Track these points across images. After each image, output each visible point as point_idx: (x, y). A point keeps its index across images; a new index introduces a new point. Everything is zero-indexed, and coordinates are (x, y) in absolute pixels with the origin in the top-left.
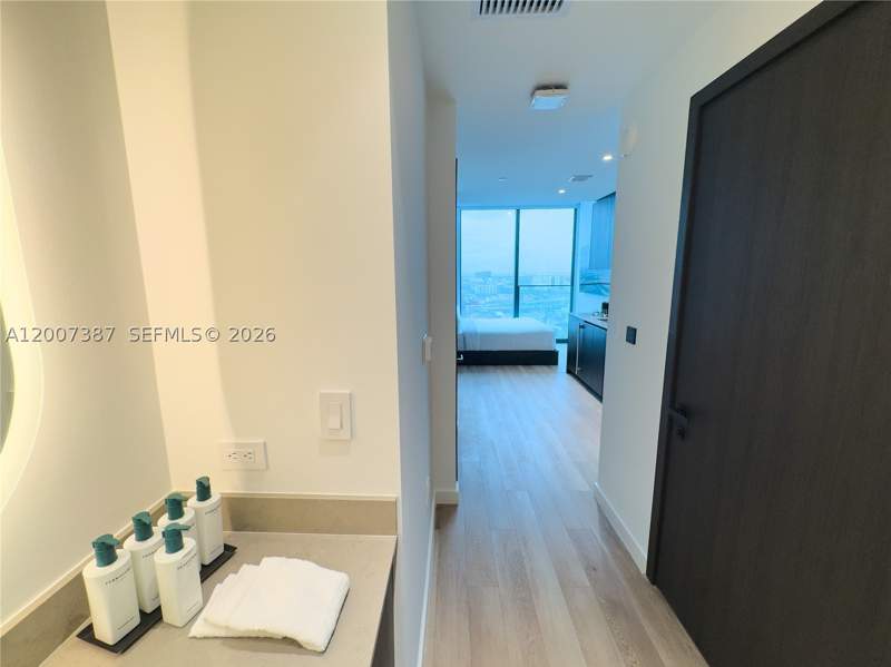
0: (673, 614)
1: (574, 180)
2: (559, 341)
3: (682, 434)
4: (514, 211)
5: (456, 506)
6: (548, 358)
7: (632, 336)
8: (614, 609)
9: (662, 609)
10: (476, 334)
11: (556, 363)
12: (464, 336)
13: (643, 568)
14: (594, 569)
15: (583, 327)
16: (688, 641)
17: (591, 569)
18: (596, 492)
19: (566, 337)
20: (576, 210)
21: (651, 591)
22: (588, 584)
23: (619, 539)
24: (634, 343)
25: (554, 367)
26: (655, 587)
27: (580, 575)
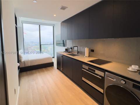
4: (39, 26)
6: (51, 65)
10: (29, 60)
12: (24, 62)
25: (52, 67)
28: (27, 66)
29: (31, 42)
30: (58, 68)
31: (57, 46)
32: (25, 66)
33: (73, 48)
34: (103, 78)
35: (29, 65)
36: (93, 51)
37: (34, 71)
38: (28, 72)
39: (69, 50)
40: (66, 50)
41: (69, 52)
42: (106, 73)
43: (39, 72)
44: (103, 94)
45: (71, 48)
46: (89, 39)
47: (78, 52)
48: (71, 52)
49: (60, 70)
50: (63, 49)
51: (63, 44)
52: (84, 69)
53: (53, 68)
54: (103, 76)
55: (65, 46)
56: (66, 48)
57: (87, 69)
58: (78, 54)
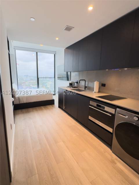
6: (51, 102)
11: (54, 104)
12: (19, 98)
20: (55, 55)
28: (23, 103)
29: (25, 76)
30: (59, 107)
31: (59, 80)
32: (20, 102)
33: (79, 82)
34: (113, 115)
35: (25, 101)
36: (104, 85)
37: (31, 109)
38: (24, 110)
39: (74, 84)
40: (71, 84)
41: (74, 88)
42: (118, 109)
43: (37, 110)
44: (112, 134)
45: (77, 83)
46: (100, 70)
47: (85, 87)
48: (77, 87)
49: (62, 109)
50: (67, 83)
51: (66, 78)
52: (92, 106)
53: (53, 106)
54: (114, 113)
55: (69, 80)
56: (71, 82)
57: (96, 106)
58: (85, 89)
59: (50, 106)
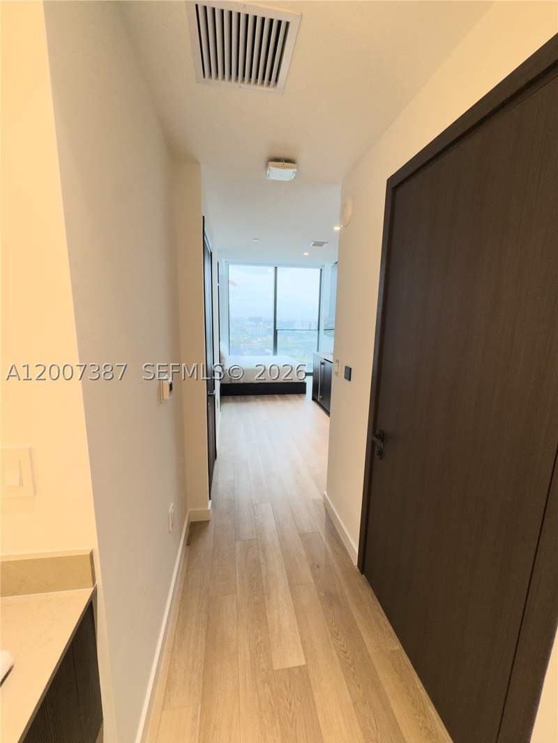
0: (375, 597)
1: (313, 245)
2: (307, 374)
3: (381, 454)
4: (272, 269)
5: (208, 522)
7: (348, 374)
8: (330, 599)
9: (367, 594)
11: (303, 392)
13: (355, 561)
14: (318, 567)
15: (323, 364)
16: (384, 620)
17: (314, 566)
18: (325, 499)
19: (312, 371)
20: (321, 270)
21: (361, 580)
22: (312, 581)
23: (339, 537)
24: (350, 380)
25: (303, 395)
26: (364, 576)
27: (306, 574)
59: (296, 396)
